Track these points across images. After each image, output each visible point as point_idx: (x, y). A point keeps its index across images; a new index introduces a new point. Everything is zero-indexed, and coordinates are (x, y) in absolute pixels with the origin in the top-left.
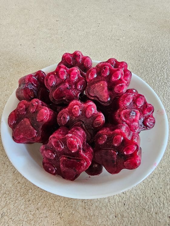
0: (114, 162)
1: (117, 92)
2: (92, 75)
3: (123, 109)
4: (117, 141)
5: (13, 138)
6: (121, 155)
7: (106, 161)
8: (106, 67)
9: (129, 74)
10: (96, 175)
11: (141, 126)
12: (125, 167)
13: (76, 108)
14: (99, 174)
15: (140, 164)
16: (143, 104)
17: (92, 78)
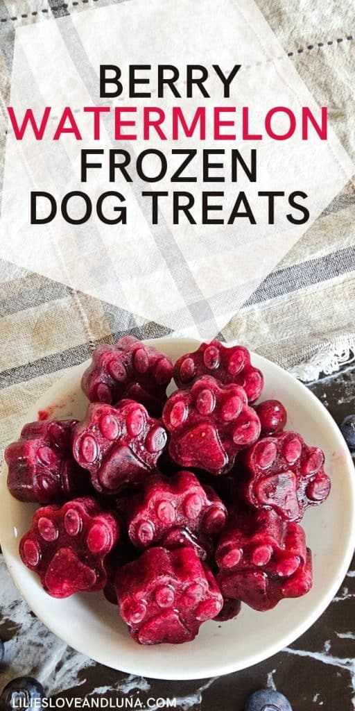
0: (263, 593)
1: (241, 443)
2: (178, 416)
3: (261, 479)
4: (261, 556)
5: (46, 589)
6: (273, 579)
7: (247, 592)
8: (205, 394)
9: (258, 380)
10: (231, 618)
11: (303, 501)
12: (283, 597)
13: (164, 508)
14: (236, 614)
15: (310, 586)
16: (298, 455)
17: (179, 423)
